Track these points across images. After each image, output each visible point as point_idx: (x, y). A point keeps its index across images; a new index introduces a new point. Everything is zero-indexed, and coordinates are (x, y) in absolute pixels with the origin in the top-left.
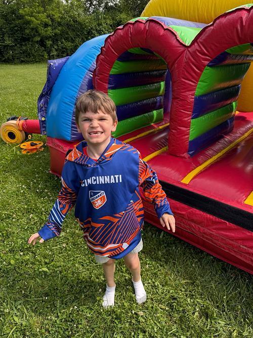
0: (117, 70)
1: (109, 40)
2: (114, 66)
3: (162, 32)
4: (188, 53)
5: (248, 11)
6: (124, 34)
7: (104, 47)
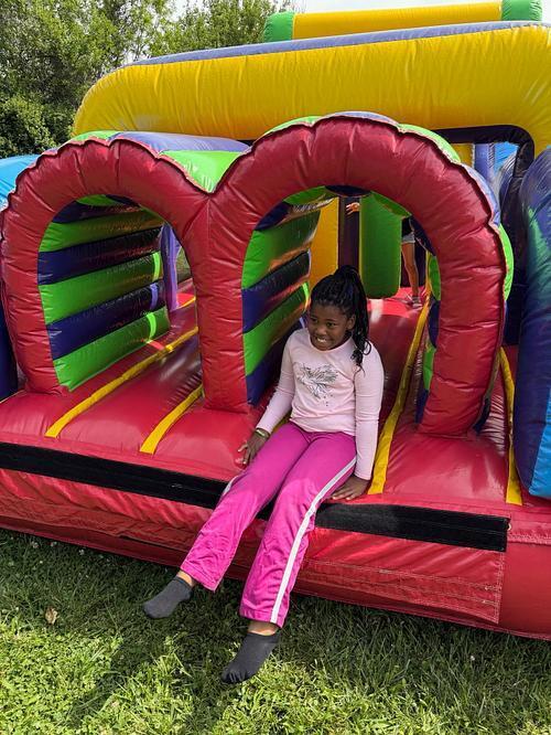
0: (57, 243)
1: (26, 179)
2: (46, 235)
3: (151, 166)
4: (213, 206)
5: (313, 129)
6: (62, 167)
7: (16, 193)
